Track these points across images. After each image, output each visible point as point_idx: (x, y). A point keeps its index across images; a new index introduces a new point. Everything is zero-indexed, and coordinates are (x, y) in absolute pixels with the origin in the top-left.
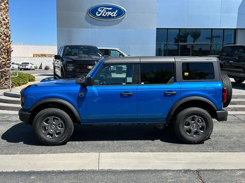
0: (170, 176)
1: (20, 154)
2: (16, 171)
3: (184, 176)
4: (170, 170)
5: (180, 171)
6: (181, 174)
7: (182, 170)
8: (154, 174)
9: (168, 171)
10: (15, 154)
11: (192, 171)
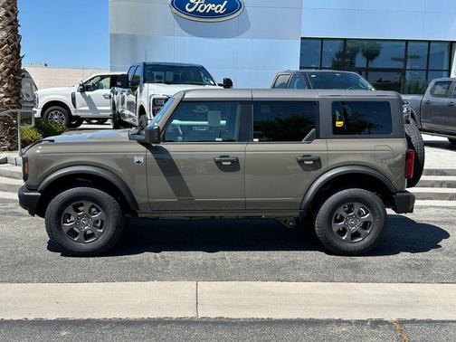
0: (344, 333)
1: (39, 282)
2: (31, 318)
3: (372, 334)
4: (343, 321)
5: (363, 323)
6: (365, 330)
7: (367, 321)
8: (311, 329)
9: (339, 322)
10: (28, 282)
11: (387, 322)
